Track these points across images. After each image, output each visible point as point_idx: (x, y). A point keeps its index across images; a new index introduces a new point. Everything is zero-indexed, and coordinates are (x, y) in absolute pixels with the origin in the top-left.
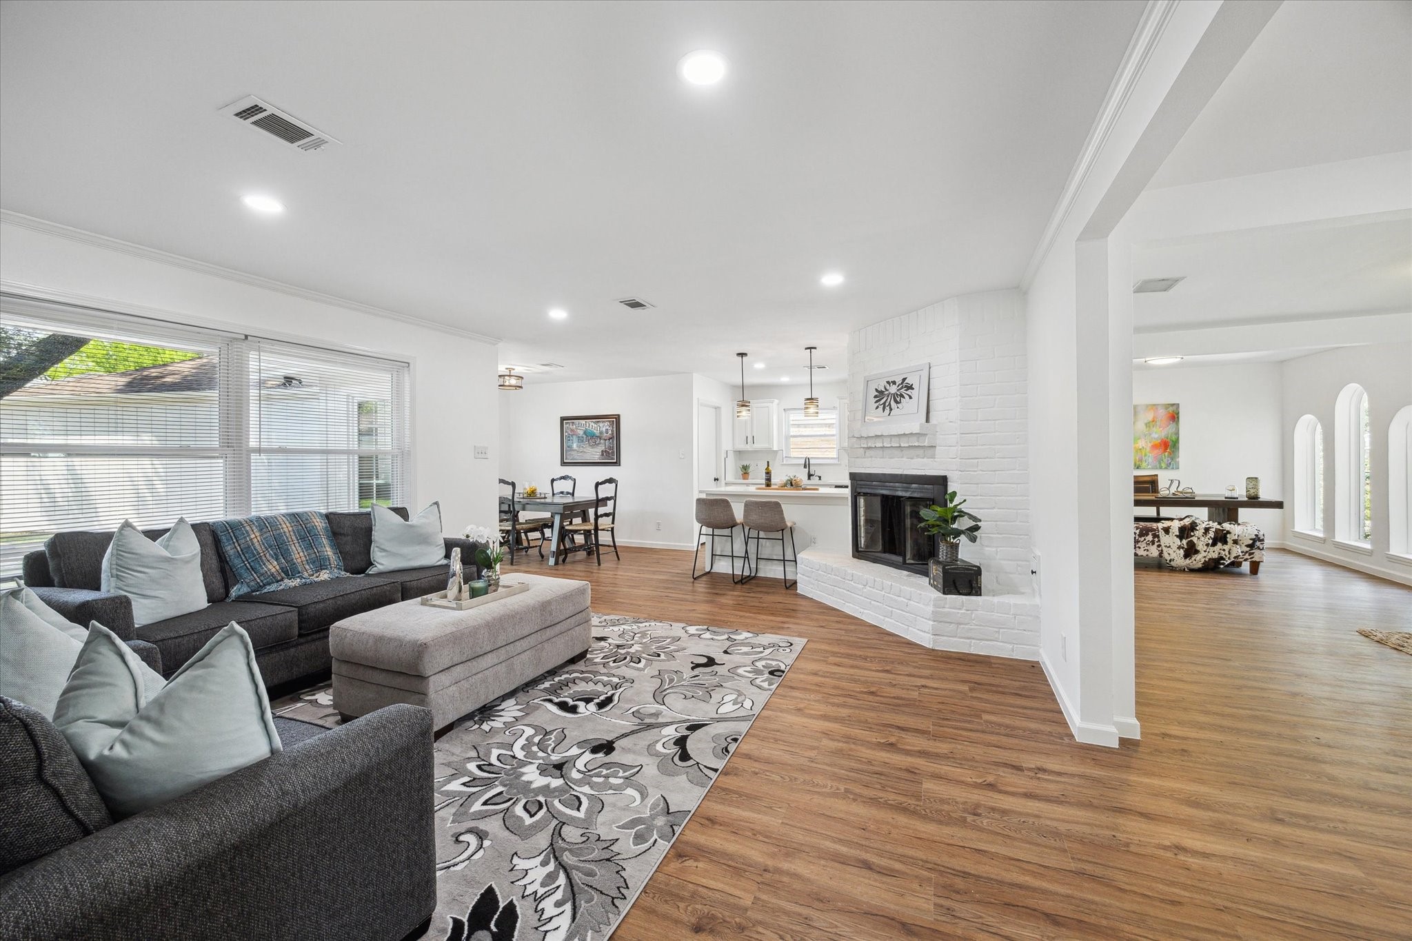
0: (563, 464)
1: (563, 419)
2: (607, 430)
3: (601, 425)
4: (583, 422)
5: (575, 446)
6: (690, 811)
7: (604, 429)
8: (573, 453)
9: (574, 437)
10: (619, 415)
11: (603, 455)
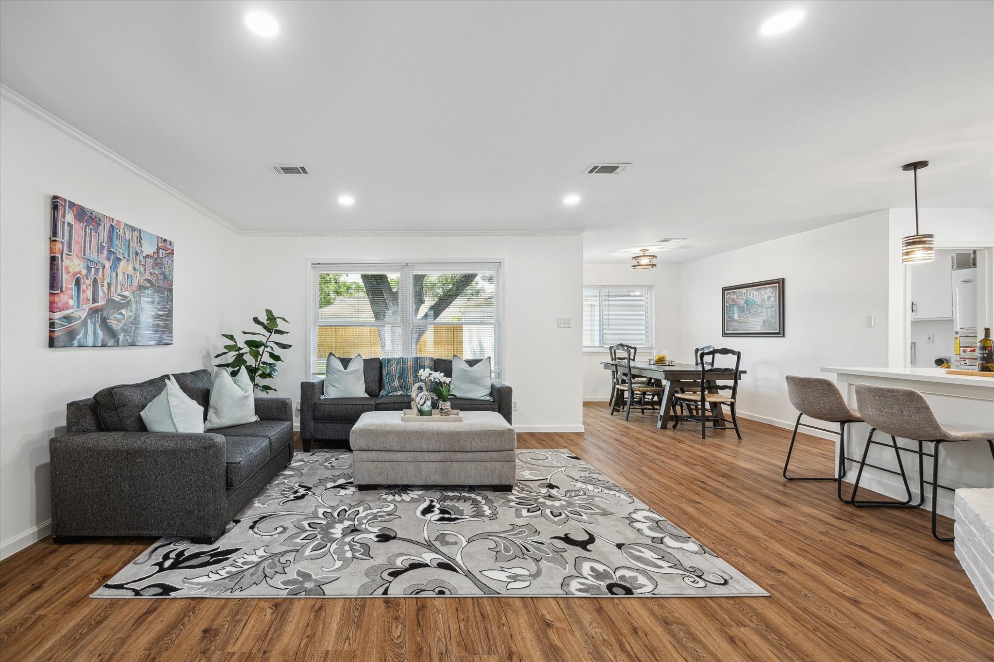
0: (725, 334)
1: (725, 290)
2: (769, 297)
3: (763, 292)
4: (744, 290)
5: (736, 316)
6: (325, 595)
7: (766, 297)
8: (734, 323)
9: (735, 307)
10: (783, 280)
11: (764, 325)
